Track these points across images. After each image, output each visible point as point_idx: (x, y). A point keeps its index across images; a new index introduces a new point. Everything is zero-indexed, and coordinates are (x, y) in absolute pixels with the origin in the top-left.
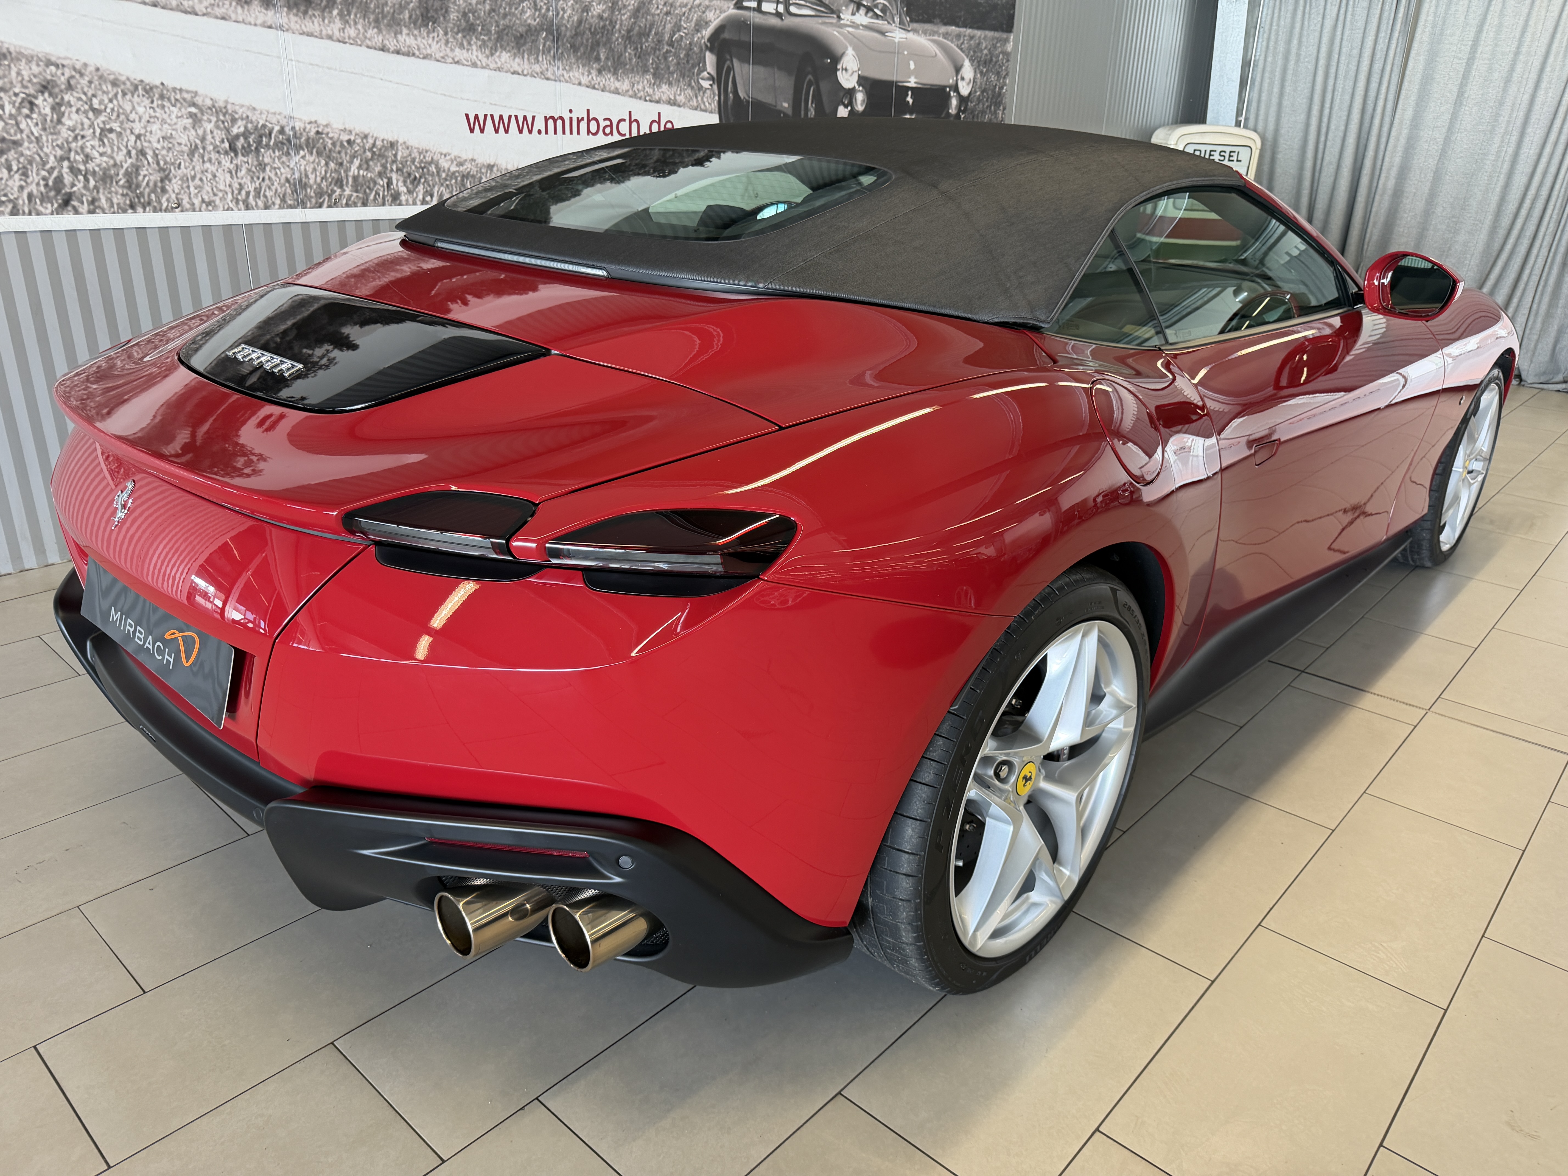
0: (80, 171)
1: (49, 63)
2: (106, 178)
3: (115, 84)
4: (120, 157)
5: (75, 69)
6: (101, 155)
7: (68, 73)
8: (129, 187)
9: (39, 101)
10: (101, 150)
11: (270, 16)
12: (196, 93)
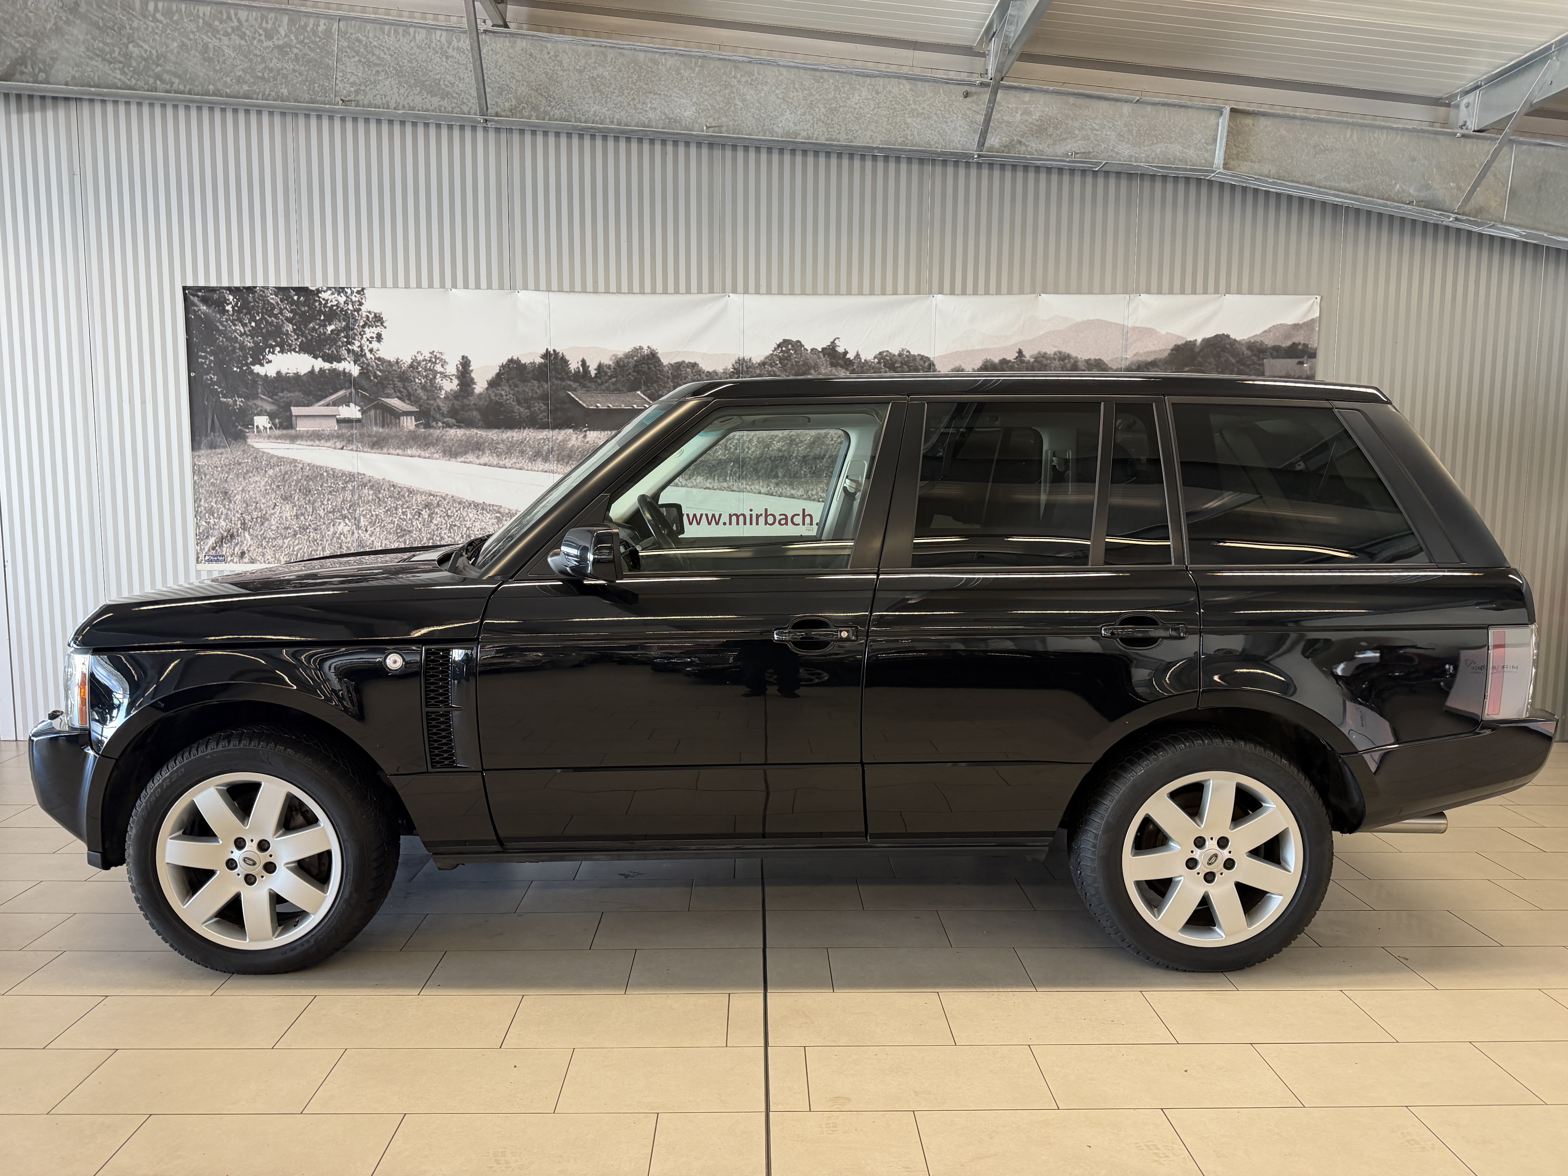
1: (430, 495)
3: (460, 503)
4: (457, 539)
5: (442, 497)
6: (449, 537)
7: (438, 499)
9: (423, 513)
10: (449, 535)
11: (547, 466)
12: (501, 507)
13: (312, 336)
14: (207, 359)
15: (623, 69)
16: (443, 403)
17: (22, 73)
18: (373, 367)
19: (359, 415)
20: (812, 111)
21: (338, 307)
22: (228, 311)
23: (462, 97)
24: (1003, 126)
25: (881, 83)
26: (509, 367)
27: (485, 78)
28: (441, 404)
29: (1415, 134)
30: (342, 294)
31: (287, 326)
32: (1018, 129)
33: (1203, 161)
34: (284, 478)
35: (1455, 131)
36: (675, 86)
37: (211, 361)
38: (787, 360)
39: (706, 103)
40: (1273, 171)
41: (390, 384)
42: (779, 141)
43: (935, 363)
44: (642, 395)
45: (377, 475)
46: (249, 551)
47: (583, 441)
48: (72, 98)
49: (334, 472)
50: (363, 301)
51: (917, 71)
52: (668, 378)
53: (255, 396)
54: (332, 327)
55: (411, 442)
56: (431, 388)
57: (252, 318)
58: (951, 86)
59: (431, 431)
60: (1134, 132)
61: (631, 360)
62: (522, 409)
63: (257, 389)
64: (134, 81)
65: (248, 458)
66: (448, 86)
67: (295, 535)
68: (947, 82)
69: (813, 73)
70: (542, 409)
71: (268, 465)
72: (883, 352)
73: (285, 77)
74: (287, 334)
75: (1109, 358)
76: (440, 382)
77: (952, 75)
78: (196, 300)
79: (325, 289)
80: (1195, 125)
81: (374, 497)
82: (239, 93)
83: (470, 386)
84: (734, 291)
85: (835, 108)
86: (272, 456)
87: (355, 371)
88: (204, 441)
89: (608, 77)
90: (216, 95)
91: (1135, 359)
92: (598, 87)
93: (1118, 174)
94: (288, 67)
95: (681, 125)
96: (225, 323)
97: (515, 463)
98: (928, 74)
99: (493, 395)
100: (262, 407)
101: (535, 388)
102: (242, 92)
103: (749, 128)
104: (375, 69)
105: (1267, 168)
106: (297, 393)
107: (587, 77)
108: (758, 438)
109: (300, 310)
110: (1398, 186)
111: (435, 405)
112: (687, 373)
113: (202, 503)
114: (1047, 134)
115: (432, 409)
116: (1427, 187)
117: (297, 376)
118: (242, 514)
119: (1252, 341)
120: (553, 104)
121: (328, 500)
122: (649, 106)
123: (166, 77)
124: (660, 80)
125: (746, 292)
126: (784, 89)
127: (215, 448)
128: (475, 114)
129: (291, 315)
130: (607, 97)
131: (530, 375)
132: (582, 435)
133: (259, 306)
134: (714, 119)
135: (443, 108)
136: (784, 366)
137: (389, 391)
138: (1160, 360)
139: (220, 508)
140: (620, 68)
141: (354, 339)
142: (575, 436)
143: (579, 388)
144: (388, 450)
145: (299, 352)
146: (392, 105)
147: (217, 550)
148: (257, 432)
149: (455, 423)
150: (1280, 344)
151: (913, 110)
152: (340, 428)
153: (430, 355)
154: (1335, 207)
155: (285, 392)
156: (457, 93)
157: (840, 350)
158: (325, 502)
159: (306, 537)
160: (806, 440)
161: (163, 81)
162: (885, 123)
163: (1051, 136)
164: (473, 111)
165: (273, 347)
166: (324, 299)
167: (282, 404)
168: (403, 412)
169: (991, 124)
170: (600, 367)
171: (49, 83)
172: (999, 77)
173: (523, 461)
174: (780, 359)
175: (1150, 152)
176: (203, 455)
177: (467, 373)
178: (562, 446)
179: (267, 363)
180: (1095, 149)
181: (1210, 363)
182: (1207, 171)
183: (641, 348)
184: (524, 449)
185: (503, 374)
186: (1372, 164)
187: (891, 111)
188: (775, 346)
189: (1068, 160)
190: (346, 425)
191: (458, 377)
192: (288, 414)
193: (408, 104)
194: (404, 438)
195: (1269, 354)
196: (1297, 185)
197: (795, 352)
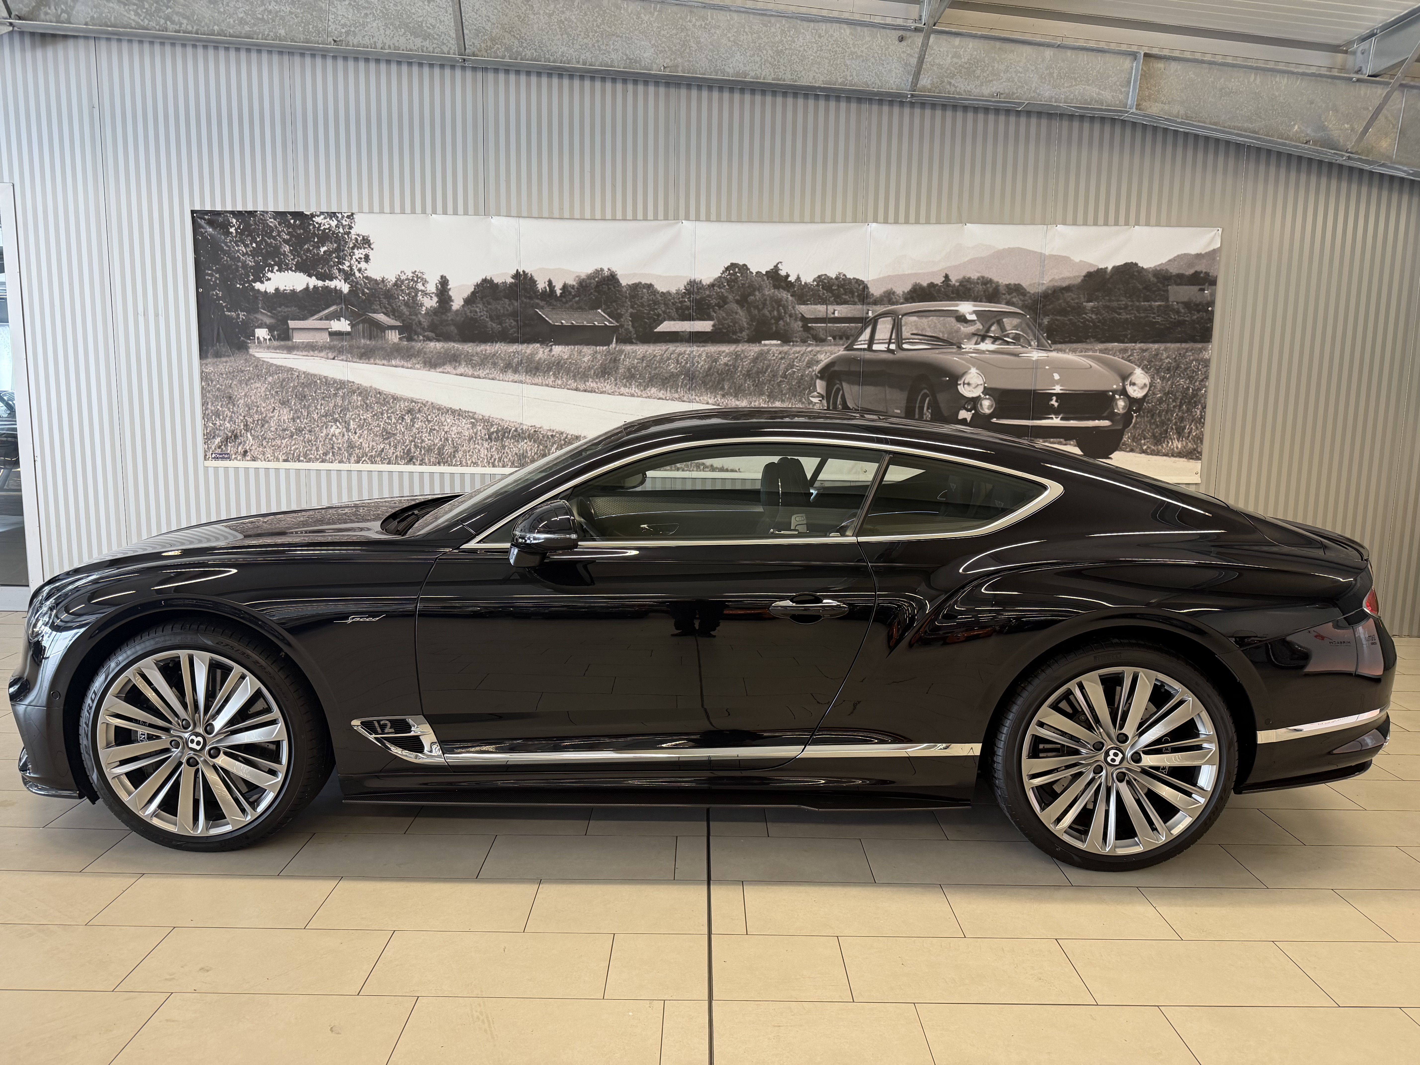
0: (418, 446)
1: (412, 401)
2: (429, 450)
3: (438, 409)
4: (436, 441)
5: (422, 403)
6: (429, 440)
7: (419, 405)
8: (439, 455)
9: (406, 417)
10: (429, 438)
11: (516, 377)
12: (475, 413)
13: (307, 256)
14: (213, 276)
15: (589, 13)
16: (423, 318)
17: (46, 14)
18: (361, 285)
19: (348, 329)
20: (760, 53)
21: (330, 230)
22: (232, 233)
23: (442, 38)
24: (935, 68)
25: (824, 28)
26: (482, 287)
27: (464, 21)
28: (422, 319)
29: (1314, 78)
30: (333, 219)
31: (285, 247)
32: (949, 72)
33: (1118, 102)
34: (282, 385)
35: (1352, 75)
36: (635, 29)
37: (216, 278)
38: (734, 282)
39: (663, 45)
40: (1182, 112)
41: (376, 301)
42: (729, 80)
43: (869, 286)
44: (602, 313)
45: (366, 383)
46: (251, 450)
47: (549, 355)
48: (91, 37)
49: (326, 380)
50: (353, 225)
51: (857, 17)
52: (626, 297)
53: (256, 311)
54: (325, 248)
55: (396, 354)
56: (414, 305)
57: (254, 240)
58: (888, 31)
59: (413, 343)
60: (1055, 75)
61: (593, 281)
62: (494, 325)
63: (258, 304)
64: (146, 22)
65: (249, 366)
66: (429, 28)
67: (292, 436)
68: (885, 26)
69: (761, 18)
70: (513, 325)
71: (267, 373)
72: (822, 275)
73: (282, 18)
74: (284, 254)
75: (1028, 283)
76: (422, 299)
77: (889, 21)
78: (202, 222)
79: (318, 213)
80: (1111, 69)
81: (362, 403)
82: (241, 33)
83: (448, 303)
84: (687, 218)
85: (782, 51)
86: (272, 365)
87: (345, 288)
88: (211, 351)
89: (575, 21)
90: (221, 35)
91: (1051, 284)
92: (565, 30)
93: (1039, 114)
94: (285, 10)
95: (640, 65)
96: (229, 244)
97: (488, 374)
98: (867, 19)
99: (468, 311)
100: (262, 320)
101: (507, 306)
102: (244, 32)
103: (702, 68)
104: (364, 12)
105: (1177, 109)
106: (294, 308)
107: (556, 20)
108: (707, 353)
109: (296, 233)
110: (1296, 127)
111: (417, 320)
112: (643, 293)
113: (209, 406)
114: (975, 76)
115: (414, 323)
116: (1324, 128)
117: (293, 291)
118: (244, 417)
119: (1158, 269)
120: (525, 45)
121: (321, 405)
122: (612, 47)
123: (176, 18)
124: (622, 23)
125: (698, 219)
126: (736, 32)
127: (220, 357)
128: (454, 54)
129: (288, 237)
130: (574, 39)
131: (502, 294)
132: (548, 350)
133: (259, 229)
134: (671, 60)
135: (425, 49)
136: (731, 288)
137: (375, 307)
138: (1074, 286)
139: (225, 411)
140: (585, 12)
141: (345, 260)
142: (542, 350)
143: (546, 306)
144: (374, 360)
145: (295, 271)
146: (379, 45)
147: (222, 449)
148: (258, 343)
149: (434, 336)
150: (1184, 272)
151: (852, 53)
152: (331, 340)
153: (412, 275)
154: (1238, 146)
155: (283, 307)
156: (437, 35)
157: (783, 273)
158: (319, 408)
159: (302, 438)
160: (750, 356)
161: (173, 22)
162: (827, 65)
163: (978, 77)
164: (452, 51)
165: (272, 266)
166: (317, 223)
167: (280, 318)
168: (388, 326)
169: (924, 66)
170: (565, 287)
171: (70, 23)
172: (932, 22)
173: (495, 372)
174: (728, 281)
175: (1068, 94)
176: (210, 363)
177: (446, 291)
178: (530, 359)
179: (267, 280)
180: (1019, 91)
181: (1119, 289)
182: (1121, 111)
183: (602, 270)
184: (496, 361)
185: (477, 293)
186: (1273, 106)
187: (832, 54)
188: (723, 269)
189: (993, 99)
190: (338, 337)
191: (437, 295)
192: (286, 326)
193: (394, 44)
194: (389, 350)
195: (1173, 281)
196: (1203, 125)
197: (741, 275)
